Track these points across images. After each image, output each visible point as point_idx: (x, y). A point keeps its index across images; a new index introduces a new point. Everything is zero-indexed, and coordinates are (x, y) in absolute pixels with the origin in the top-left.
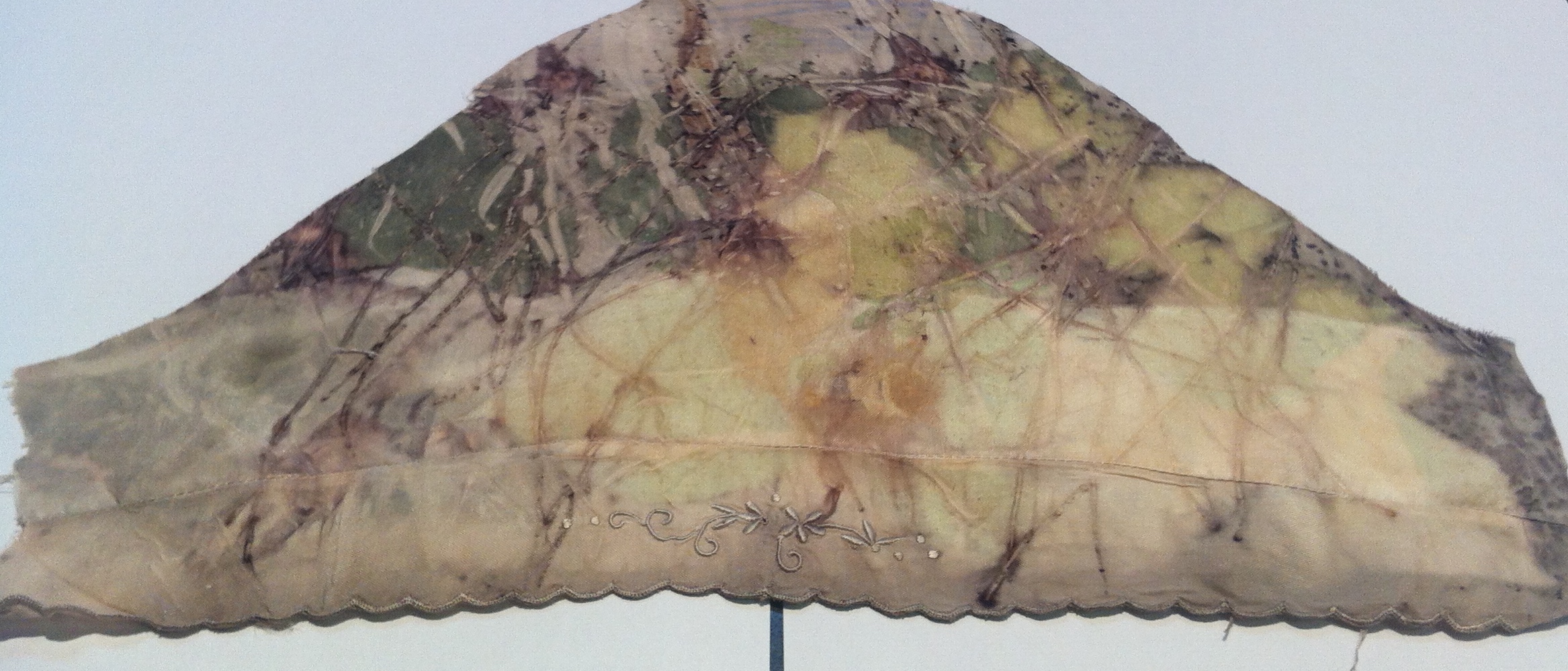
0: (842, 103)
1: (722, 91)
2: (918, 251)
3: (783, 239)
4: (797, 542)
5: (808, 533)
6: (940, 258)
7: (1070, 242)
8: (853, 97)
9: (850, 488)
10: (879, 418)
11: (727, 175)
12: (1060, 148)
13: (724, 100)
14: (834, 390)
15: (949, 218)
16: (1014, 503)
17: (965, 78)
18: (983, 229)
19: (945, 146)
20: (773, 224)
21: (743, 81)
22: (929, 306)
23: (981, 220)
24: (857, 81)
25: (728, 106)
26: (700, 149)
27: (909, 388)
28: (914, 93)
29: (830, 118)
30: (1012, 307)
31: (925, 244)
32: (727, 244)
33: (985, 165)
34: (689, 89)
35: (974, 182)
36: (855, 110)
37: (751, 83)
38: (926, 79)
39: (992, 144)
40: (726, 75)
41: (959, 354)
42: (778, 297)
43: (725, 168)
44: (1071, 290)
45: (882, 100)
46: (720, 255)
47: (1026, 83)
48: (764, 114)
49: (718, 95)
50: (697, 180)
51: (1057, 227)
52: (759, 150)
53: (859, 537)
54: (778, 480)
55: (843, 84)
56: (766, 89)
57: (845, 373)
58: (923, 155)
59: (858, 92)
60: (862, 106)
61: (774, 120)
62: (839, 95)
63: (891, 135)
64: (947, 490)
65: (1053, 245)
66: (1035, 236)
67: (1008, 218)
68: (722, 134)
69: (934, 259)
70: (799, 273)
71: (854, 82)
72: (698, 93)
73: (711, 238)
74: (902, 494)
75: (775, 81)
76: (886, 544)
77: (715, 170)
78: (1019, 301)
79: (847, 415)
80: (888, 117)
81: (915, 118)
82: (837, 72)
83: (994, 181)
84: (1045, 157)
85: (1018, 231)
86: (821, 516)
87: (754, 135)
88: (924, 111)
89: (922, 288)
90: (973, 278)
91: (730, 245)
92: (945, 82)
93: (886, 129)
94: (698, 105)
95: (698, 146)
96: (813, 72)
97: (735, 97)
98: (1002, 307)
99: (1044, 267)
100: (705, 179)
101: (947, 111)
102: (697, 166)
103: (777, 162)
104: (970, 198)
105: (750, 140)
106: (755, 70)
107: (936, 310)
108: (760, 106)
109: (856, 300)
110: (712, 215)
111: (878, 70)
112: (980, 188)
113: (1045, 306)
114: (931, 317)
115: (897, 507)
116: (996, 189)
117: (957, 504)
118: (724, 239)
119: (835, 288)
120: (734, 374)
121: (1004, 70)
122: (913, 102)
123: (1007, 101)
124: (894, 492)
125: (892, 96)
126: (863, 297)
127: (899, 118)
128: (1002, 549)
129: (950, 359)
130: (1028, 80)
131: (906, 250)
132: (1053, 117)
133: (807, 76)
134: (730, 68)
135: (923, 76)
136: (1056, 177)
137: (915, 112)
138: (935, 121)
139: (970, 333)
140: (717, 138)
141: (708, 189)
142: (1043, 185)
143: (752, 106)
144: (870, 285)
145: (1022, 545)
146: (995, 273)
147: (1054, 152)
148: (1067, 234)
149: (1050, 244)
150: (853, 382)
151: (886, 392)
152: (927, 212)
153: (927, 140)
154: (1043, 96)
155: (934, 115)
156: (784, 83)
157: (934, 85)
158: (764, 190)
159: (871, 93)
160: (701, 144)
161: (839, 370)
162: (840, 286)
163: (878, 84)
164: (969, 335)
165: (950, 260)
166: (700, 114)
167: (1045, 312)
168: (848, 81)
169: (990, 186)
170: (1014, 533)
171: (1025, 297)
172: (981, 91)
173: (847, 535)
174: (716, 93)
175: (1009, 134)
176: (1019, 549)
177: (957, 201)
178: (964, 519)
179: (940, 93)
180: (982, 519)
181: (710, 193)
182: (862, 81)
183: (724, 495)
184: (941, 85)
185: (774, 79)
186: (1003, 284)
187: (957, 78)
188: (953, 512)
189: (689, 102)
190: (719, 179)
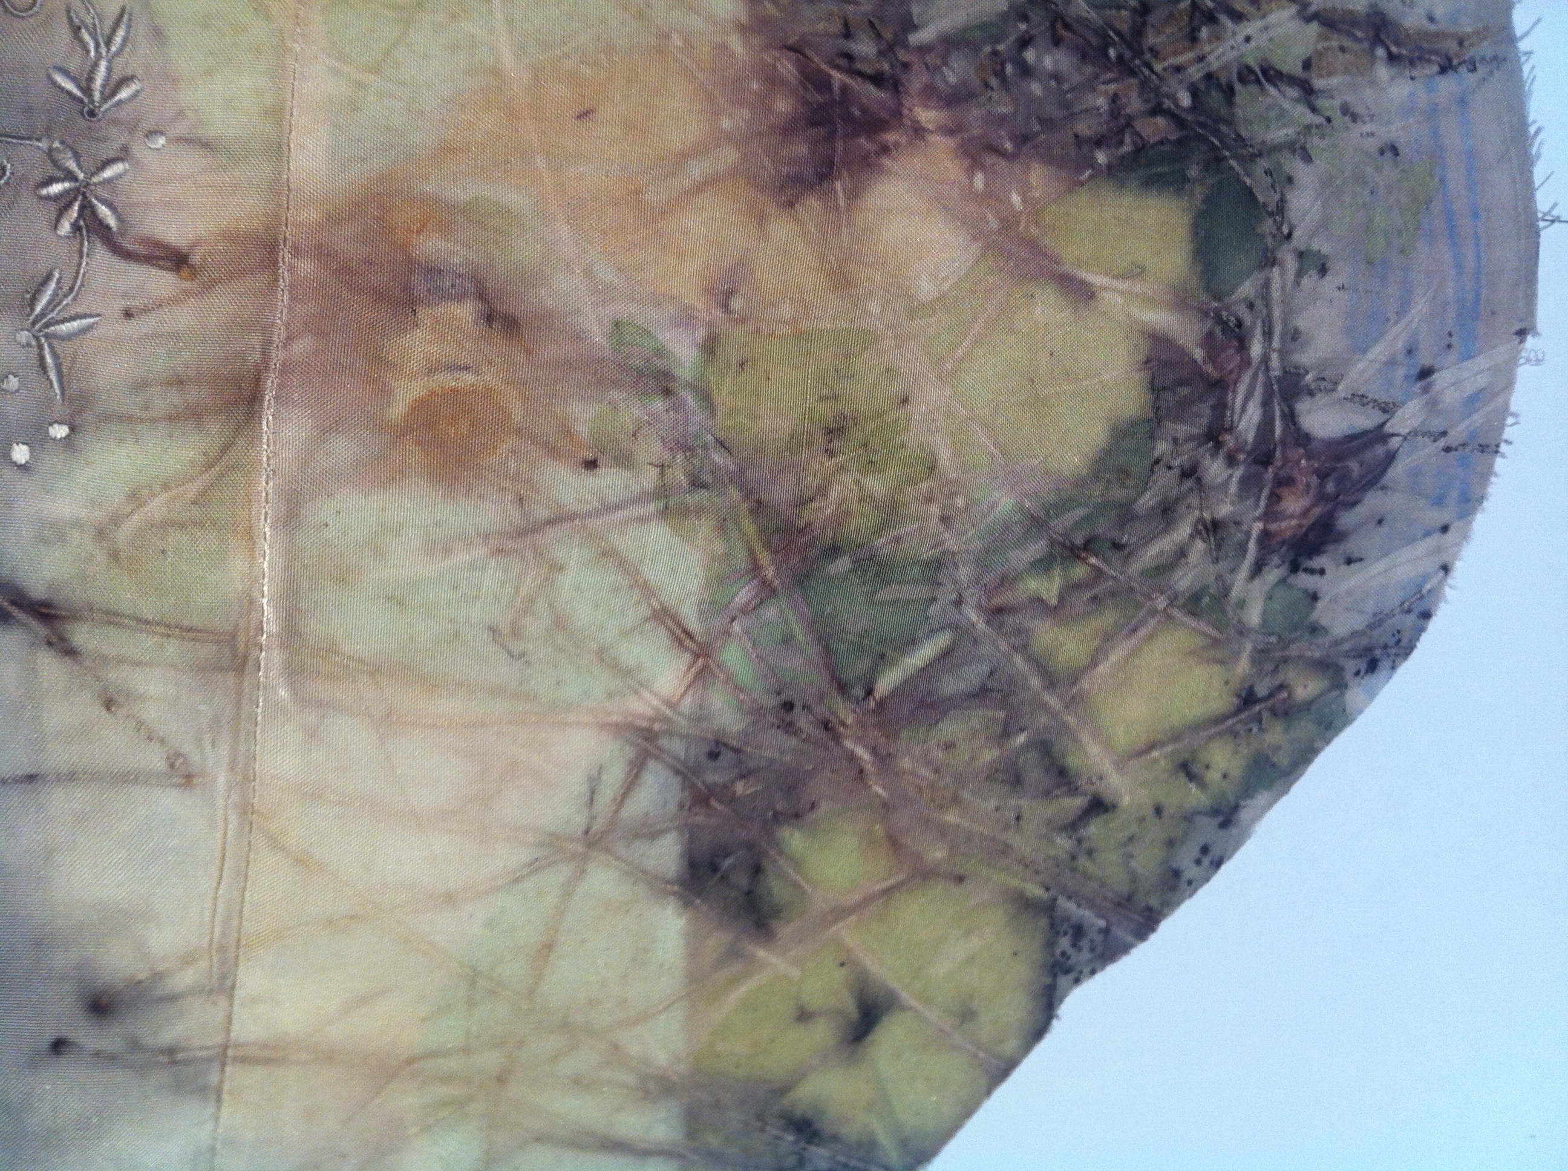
0: (1218, 331)
1: (1253, 89)
2: (830, 463)
3: (838, 185)
4: (38, 175)
5: (63, 203)
6: (813, 505)
7: (852, 758)
8: (1232, 351)
9: (187, 293)
10: (379, 360)
11: (1036, 88)
12: (1094, 750)
13: (1229, 92)
14: (432, 271)
15: (911, 527)
16: (147, 622)
17: (1273, 574)
18: (883, 595)
19: (1103, 527)
20: (880, 165)
21: (1279, 134)
22: (678, 476)
23: (906, 592)
24: (1275, 361)
25: (1215, 99)
26: (1105, 37)
27: (464, 427)
28: (1238, 473)
29: (1180, 301)
30: (680, 643)
31: (848, 479)
32: (824, 67)
33: (1054, 602)
34: (1260, 24)
35: (1006, 581)
36: (1198, 354)
37: (1276, 148)
38: (1275, 498)
39: (1108, 618)
40: (1297, 101)
41: (551, 533)
42: (697, 170)
43: (1053, 83)
44: (727, 757)
45: (1221, 407)
46: (791, 49)
47: (1261, 690)
48: (1193, 172)
49: (1242, 80)
50: (1023, 26)
51: (892, 735)
52: (1101, 157)
53: (52, 304)
54: (206, 145)
55: (1268, 334)
56: (1256, 178)
57: (482, 296)
58: (1081, 483)
59: (1246, 363)
60: (1209, 369)
61: (1179, 192)
62: (1240, 324)
63: (1133, 424)
64: (192, 490)
65: (844, 724)
66: (869, 692)
67: (912, 643)
68: (1144, 85)
69: (809, 494)
70: (762, 219)
71: (1275, 356)
72: (1248, 39)
73: (847, 35)
74: (175, 398)
75: (1277, 197)
76: (42, 358)
77: (1048, 62)
78: (697, 656)
79: (380, 296)
80: (1179, 418)
81: (1177, 471)
82: (1301, 322)
83: (1010, 621)
84: (1070, 719)
85: (882, 660)
86: (108, 227)
87: (1141, 148)
88: (1191, 490)
89: (732, 468)
90: (755, 568)
91: (819, 71)
92: (1265, 535)
93: (1151, 415)
94: (1217, 37)
95: (1112, 34)
96: (1300, 274)
97: (1239, 112)
98: (679, 624)
99: (788, 706)
100: (1025, 42)
101: (1192, 536)
102: (1059, 26)
103: (1070, 191)
104: (964, 573)
105: (1128, 139)
106: (1308, 159)
107: (662, 492)
108: (1215, 162)
109: (701, 333)
110: (923, 49)
111: (1303, 406)
112: (989, 593)
113: (687, 704)
114: (649, 478)
115: (141, 386)
116: (988, 623)
117: (157, 507)
118: (843, 62)
119: (729, 294)
120: (496, 72)
121: (1294, 650)
122: (1215, 469)
123: (1219, 654)
124: (179, 382)
125: (1231, 430)
126: (710, 347)
127: (1175, 441)
128: (38, 591)
129: (541, 513)
130: (1271, 695)
131: (830, 441)
132: (1176, 738)
133: (1291, 264)
134: (1314, 110)
135: (1284, 491)
136: (1021, 738)
137: (1190, 473)
138: (1167, 512)
139: (607, 553)
140: (1132, 73)
141: (1001, 47)
142: (1001, 714)
143: (1214, 148)
144: (742, 365)
145: (42, 630)
146: (770, 612)
147: (1085, 737)
148: (874, 751)
149: (850, 720)
150: (465, 312)
151: (448, 380)
152: (925, 486)
153: (1118, 494)
154: (1230, 722)
155: (1181, 508)
156: (1271, 214)
157: (1259, 512)
158: (990, 160)
159: (1242, 388)
160: (1116, 39)
161: (490, 284)
162: (736, 304)
163: (1266, 404)
164: (604, 554)
165: (808, 525)
166: (1193, 38)
167: (669, 703)
168: (1276, 344)
169: (997, 613)
170: (75, 616)
171: (706, 667)
172: (1242, 604)
173: (59, 281)
174: (1246, 75)
175: (1134, 653)
176: (34, 623)
177: (951, 542)
178: (116, 520)
179: (1238, 524)
180: (114, 556)
181: (988, 49)
182: (1276, 373)
183: (158, 34)
184: (1259, 526)
185: (1282, 195)
186: (737, 627)
187: (1275, 559)
188: (135, 497)
189: (1224, 19)
190: (1026, 71)
